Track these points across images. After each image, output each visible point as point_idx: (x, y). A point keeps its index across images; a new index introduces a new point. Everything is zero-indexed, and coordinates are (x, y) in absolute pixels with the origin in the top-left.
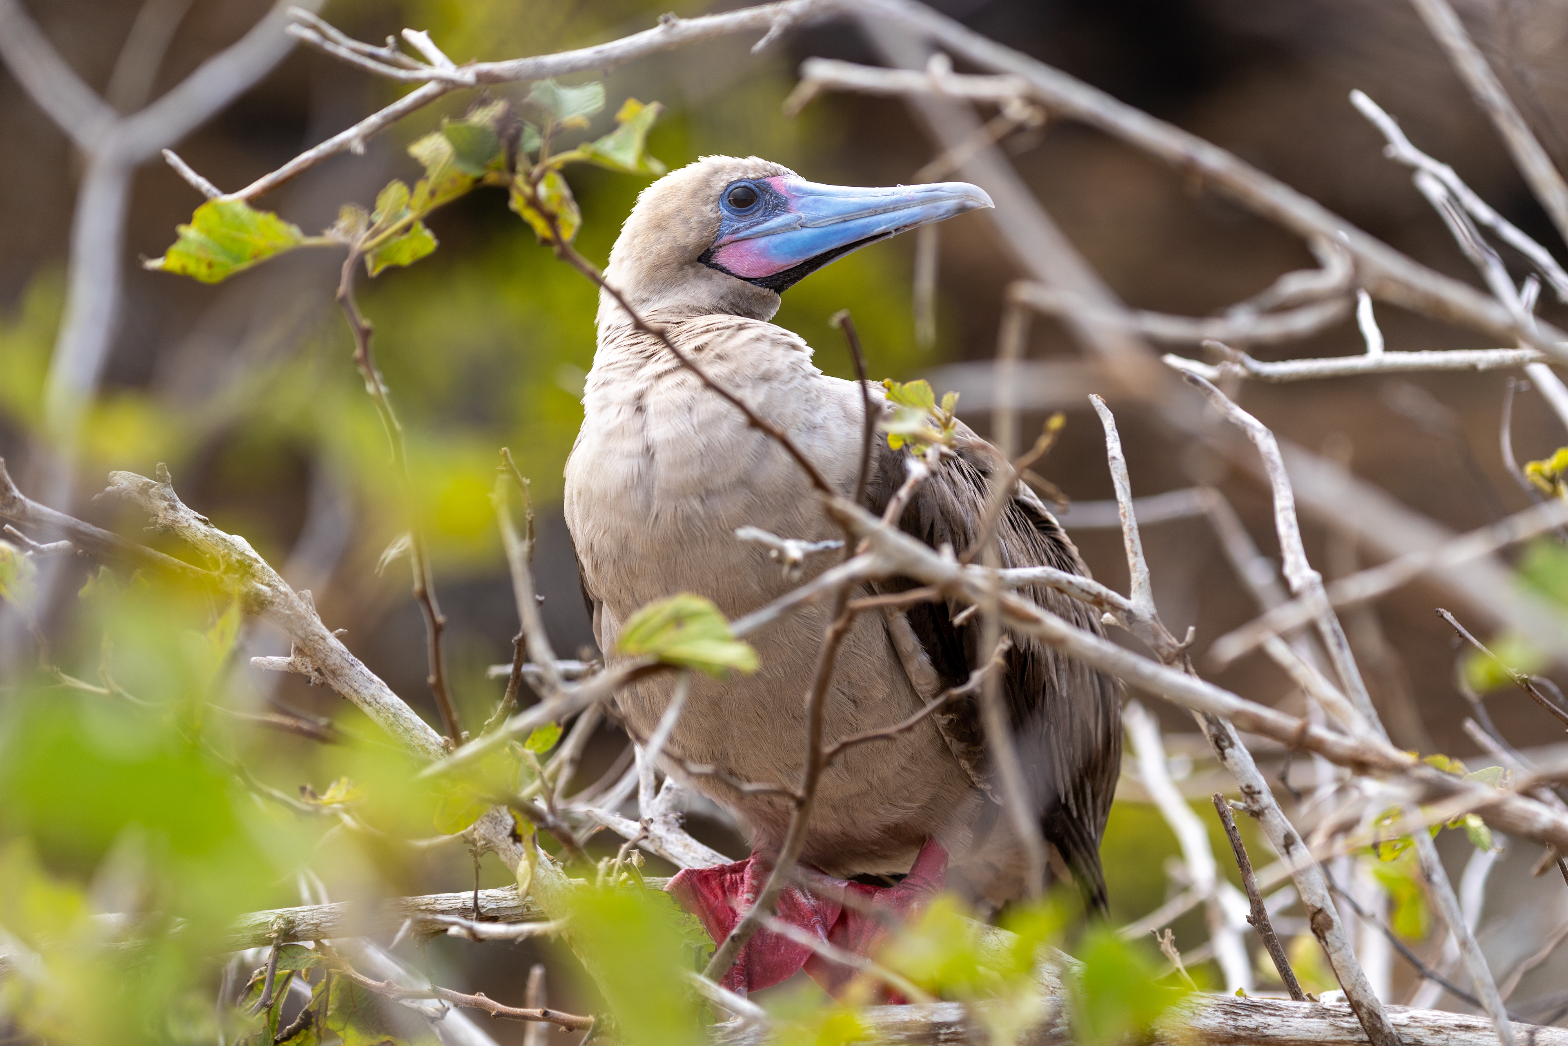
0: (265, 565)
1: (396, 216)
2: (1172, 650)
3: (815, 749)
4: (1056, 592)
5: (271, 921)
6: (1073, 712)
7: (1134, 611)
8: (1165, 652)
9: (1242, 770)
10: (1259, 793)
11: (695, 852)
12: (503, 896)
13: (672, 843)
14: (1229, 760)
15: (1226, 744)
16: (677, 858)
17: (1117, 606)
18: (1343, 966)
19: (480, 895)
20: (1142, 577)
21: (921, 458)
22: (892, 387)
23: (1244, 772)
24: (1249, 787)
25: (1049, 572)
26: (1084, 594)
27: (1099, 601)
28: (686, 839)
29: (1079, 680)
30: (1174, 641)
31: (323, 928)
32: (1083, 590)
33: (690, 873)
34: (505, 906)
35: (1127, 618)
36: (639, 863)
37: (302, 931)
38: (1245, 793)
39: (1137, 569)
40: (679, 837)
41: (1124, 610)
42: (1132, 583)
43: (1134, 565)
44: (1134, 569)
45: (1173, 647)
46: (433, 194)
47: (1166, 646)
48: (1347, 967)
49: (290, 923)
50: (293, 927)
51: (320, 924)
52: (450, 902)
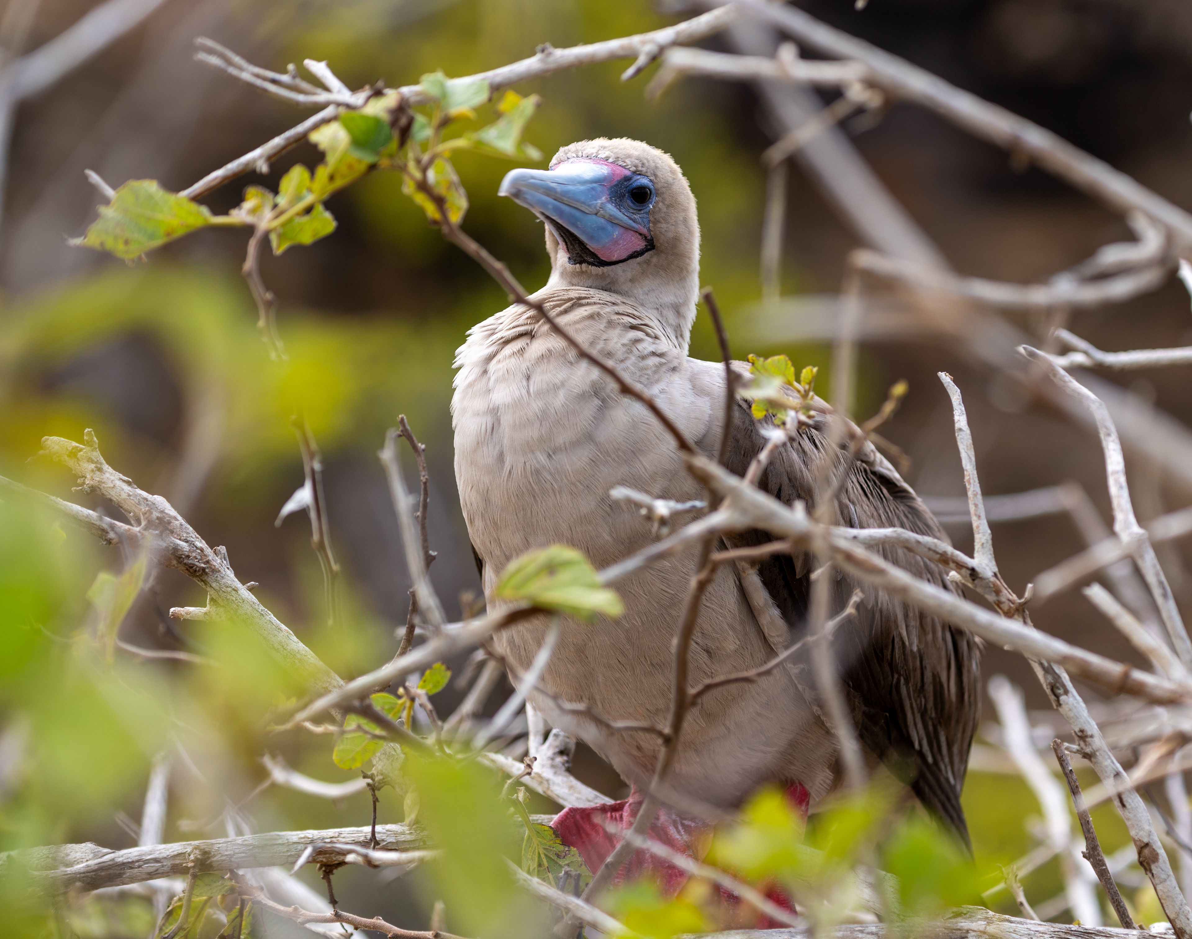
0: (183, 522)
1: (298, 198)
2: (1012, 605)
3: (681, 691)
4: (906, 551)
5: (188, 852)
6: (924, 666)
7: (977, 569)
8: (1005, 607)
9: (1076, 716)
10: (1092, 736)
11: (580, 793)
12: (402, 831)
13: (558, 785)
14: (1063, 706)
15: (1061, 691)
17: (961, 564)
18: (1168, 896)
19: (378, 828)
20: (985, 538)
21: (782, 426)
22: (756, 362)
23: (1077, 717)
24: (1082, 731)
25: (898, 532)
26: (931, 552)
27: (945, 560)
28: (571, 781)
29: (930, 637)
30: (1014, 597)
31: (236, 858)
32: (930, 549)
33: (573, 811)
34: (403, 839)
35: (971, 575)
36: (525, 800)
37: (217, 861)
38: (1078, 736)
39: (980, 531)
40: (565, 779)
41: (967, 568)
42: (976, 544)
43: (978, 527)
44: (977, 530)
45: (1012, 602)
46: (332, 178)
47: (1007, 602)
48: (1171, 897)
49: (206, 854)
50: (209, 858)
51: (234, 855)
52: (353, 835)
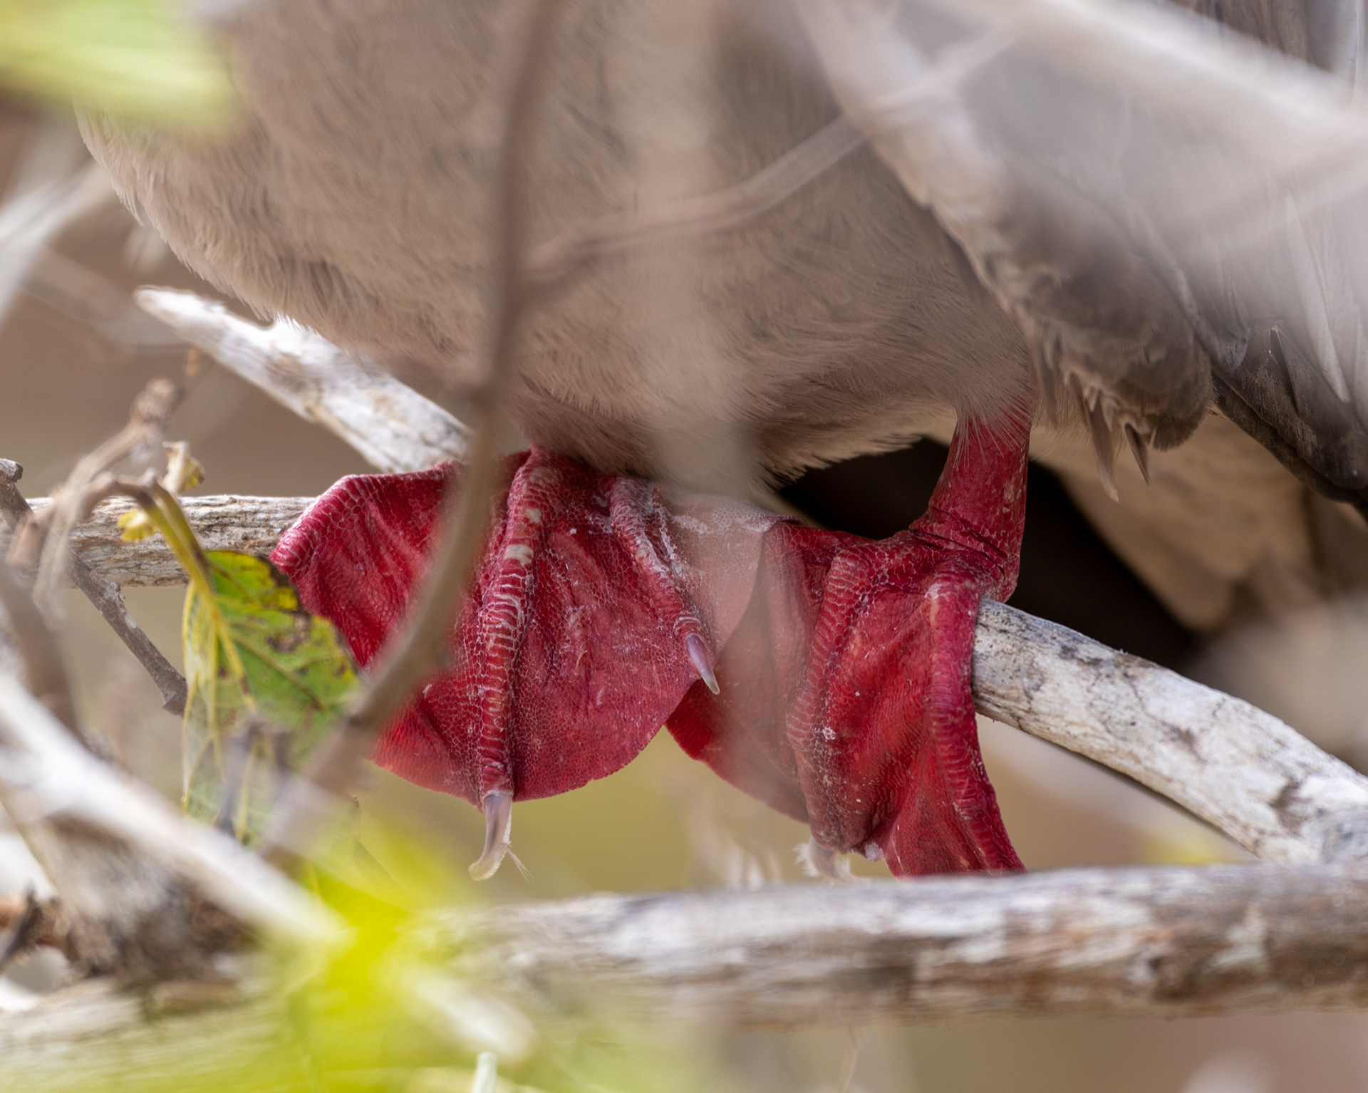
16: (357, 432)
